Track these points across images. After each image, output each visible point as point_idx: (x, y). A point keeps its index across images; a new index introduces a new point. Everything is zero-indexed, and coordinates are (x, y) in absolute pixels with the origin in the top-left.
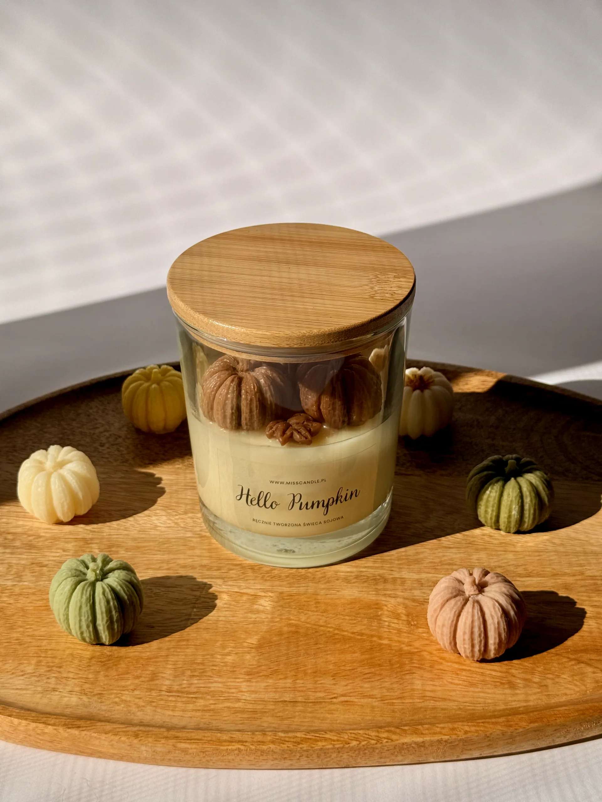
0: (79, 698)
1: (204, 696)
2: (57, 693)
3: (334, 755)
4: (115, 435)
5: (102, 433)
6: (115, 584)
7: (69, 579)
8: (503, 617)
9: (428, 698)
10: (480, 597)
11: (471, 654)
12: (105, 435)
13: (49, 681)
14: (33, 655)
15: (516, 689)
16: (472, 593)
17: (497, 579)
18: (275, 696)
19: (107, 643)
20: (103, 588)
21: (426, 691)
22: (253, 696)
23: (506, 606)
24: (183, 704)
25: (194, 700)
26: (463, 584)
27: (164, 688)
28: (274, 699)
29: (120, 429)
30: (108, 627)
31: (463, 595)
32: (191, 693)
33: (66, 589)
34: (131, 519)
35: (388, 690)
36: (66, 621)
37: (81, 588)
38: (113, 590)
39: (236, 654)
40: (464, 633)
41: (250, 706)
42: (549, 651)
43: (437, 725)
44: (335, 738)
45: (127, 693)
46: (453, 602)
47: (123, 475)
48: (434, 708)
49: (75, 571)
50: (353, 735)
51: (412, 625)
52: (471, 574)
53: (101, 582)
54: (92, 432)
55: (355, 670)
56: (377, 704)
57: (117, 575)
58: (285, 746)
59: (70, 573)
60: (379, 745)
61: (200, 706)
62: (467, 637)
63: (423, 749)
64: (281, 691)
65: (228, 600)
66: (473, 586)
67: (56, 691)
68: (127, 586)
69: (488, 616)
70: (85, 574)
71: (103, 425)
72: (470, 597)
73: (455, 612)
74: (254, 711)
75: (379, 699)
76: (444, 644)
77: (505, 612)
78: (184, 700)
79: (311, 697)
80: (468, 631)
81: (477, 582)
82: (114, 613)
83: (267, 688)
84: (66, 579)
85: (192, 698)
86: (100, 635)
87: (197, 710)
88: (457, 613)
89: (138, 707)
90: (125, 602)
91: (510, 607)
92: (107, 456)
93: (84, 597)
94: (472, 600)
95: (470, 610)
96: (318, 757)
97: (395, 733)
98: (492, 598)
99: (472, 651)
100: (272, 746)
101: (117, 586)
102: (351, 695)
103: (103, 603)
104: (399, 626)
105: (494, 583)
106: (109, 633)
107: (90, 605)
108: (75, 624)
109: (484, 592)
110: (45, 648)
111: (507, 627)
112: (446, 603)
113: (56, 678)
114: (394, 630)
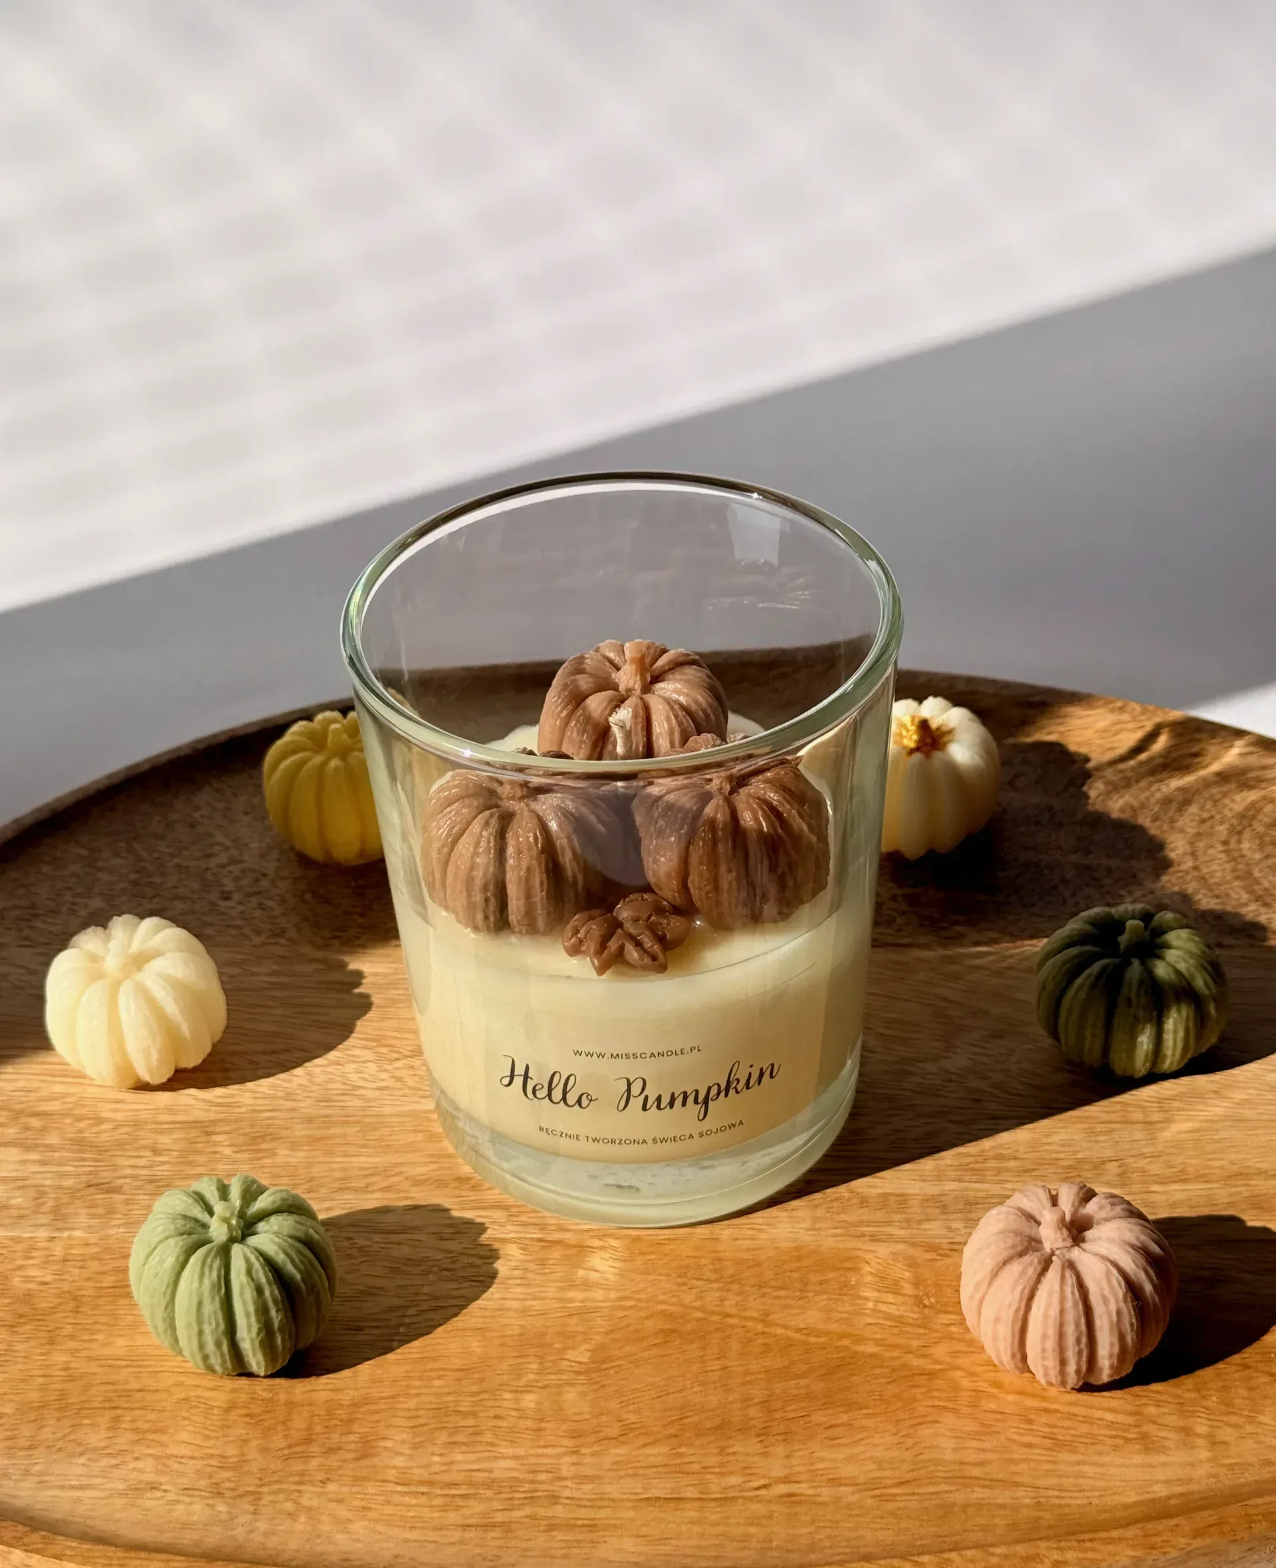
0: (208, 1505)
1: (481, 1491)
2: (158, 1494)
4: (254, 871)
5: (223, 866)
6: (272, 1250)
7: (172, 1242)
8: (1129, 1300)
9: (968, 1481)
10: (1076, 1254)
11: (1059, 1379)
12: (230, 872)
13: (139, 1465)
14: (102, 1405)
15: (1159, 1453)
16: (1060, 1244)
17: (1112, 1210)
18: (633, 1488)
19: (262, 1374)
20: (247, 1260)
21: (964, 1464)
22: (587, 1487)
23: (1135, 1274)
24: (435, 1512)
25: (460, 1502)
26: (1039, 1224)
27: (392, 1474)
28: (631, 1493)
29: (262, 856)
30: (262, 1343)
31: (1037, 1250)
32: (450, 1485)
33: (165, 1264)
34: (298, 1071)
35: (881, 1463)
36: (169, 1331)
37: (199, 1263)
38: (269, 1263)
39: (544, 1387)
40: (1044, 1337)
41: (581, 1513)
42: (1229, 1360)
45: (312, 1489)
46: (1016, 1267)
47: (276, 967)
48: (982, 1506)
49: (183, 1222)
51: (925, 1306)
52: (1055, 1201)
53: (241, 1246)
54: (202, 864)
55: (808, 1419)
56: (856, 1498)
57: (276, 1228)
59: (172, 1227)
61: (471, 1516)
62: (1051, 1344)
64: (646, 1475)
65: (522, 1261)
66: (1060, 1229)
67: (156, 1489)
68: (299, 1252)
69: (1095, 1299)
70: (205, 1226)
71: (227, 849)
72: (1053, 1254)
73: (1022, 1291)
74: (590, 1526)
75: (860, 1487)
76: (998, 1356)
77: (1132, 1288)
78: (436, 1501)
79: (714, 1488)
80: (1052, 1333)
81: (1068, 1218)
82: (273, 1312)
83: (616, 1467)
84: (164, 1240)
85: (454, 1496)
86: (246, 1359)
87: (466, 1527)
88: (1027, 1292)
89: (337, 1520)
90: (298, 1287)
91: (1142, 1276)
92: (239, 923)
93: (207, 1282)
94: (1059, 1261)
95: (1056, 1286)
98: (1102, 1257)
99: (1062, 1372)
101: (277, 1253)
102: (800, 1479)
103: (249, 1294)
104: (898, 1310)
105: (1107, 1220)
106: (265, 1355)
107: (221, 1299)
108: (190, 1340)
109: (1083, 1241)
110: (127, 1387)
111: (1137, 1319)
112: (1001, 1268)
113: (155, 1457)
114: (886, 1319)
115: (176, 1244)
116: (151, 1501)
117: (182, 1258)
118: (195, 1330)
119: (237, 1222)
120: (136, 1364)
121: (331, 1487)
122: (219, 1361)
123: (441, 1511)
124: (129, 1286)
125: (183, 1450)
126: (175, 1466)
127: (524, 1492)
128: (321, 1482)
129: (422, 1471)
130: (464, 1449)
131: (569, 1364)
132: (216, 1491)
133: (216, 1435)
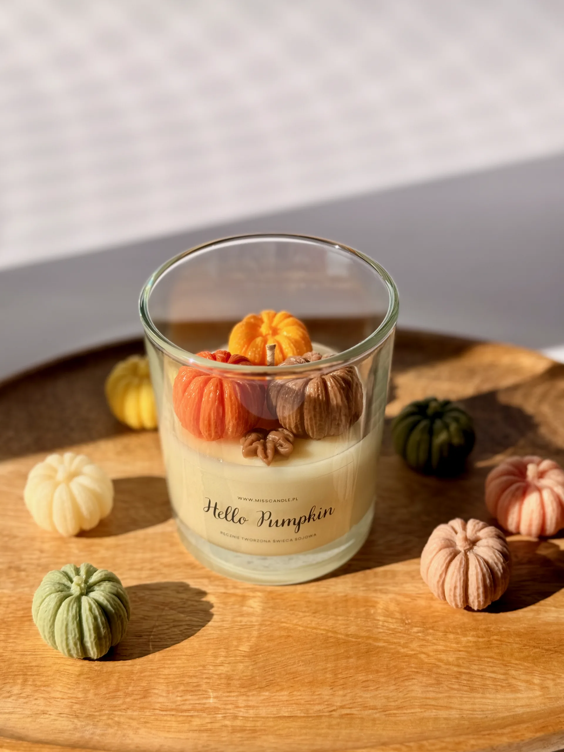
0: (71, 721)
1: (200, 714)
2: (47, 716)
6: (101, 598)
7: (53, 595)
9: (429, 707)
13: (37, 702)
14: (19, 673)
18: (273, 711)
19: (95, 659)
20: (90, 604)
21: (427, 699)
22: (251, 712)
24: (179, 724)
25: (189, 718)
27: (158, 706)
28: (272, 714)
30: (96, 644)
32: (186, 711)
33: (50, 606)
35: (388, 699)
37: (67, 605)
38: (100, 606)
39: (229, 663)
45: (120, 713)
49: (58, 586)
51: (406, 624)
53: (86, 597)
55: (353, 678)
56: (378, 715)
57: (103, 589)
59: (53, 588)
64: (278, 705)
65: (217, 603)
67: (46, 714)
68: (114, 600)
70: (69, 588)
74: (253, 730)
78: (179, 719)
79: (311, 711)
82: (102, 629)
83: (264, 701)
84: (49, 594)
86: (88, 651)
87: (193, 731)
89: (132, 728)
93: (70, 614)
101: (103, 600)
102: (351, 706)
103: (91, 620)
104: (393, 625)
106: (97, 649)
107: (77, 623)
108: (62, 641)
110: (31, 665)
113: (45, 698)
114: (388, 630)
115: (56, 597)
116: (43, 720)
117: (58, 604)
118: (65, 637)
119: (85, 586)
120: (34, 653)
121: (129, 713)
122: (76, 652)
123: (182, 723)
124: (31, 616)
125: (58, 695)
126: (55, 703)
127: (222, 714)
128: (124, 710)
129: (172, 704)
130: (191, 693)
131: (240, 652)
132: (74, 714)
133: (73, 687)
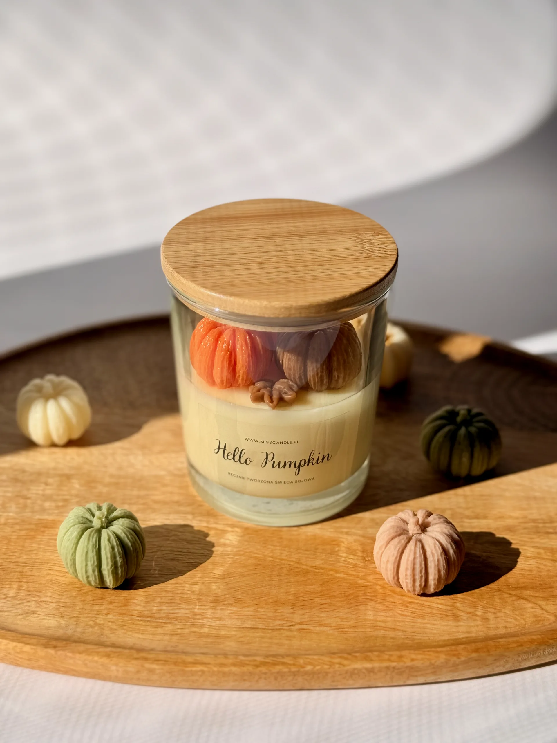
1: (173, 621)
2: (36, 615)
3: (290, 678)
6: (120, 532)
7: (77, 526)
8: (443, 555)
9: (378, 628)
10: (423, 536)
11: (412, 588)
13: (29, 604)
15: (459, 621)
16: (416, 532)
17: (439, 520)
19: (111, 587)
20: (109, 535)
21: (377, 621)
22: (218, 622)
23: (447, 545)
24: (152, 628)
26: (408, 524)
30: (112, 571)
31: (406, 534)
33: (73, 536)
35: (342, 619)
36: (73, 565)
38: (118, 537)
39: (203, 583)
40: (407, 569)
41: (214, 632)
43: (386, 653)
44: (291, 662)
45: (101, 617)
46: (396, 540)
48: (384, 637)
49: (81, 519)
50: (308, 660)
51: (366, 561)
52: (415, 515)
55: (313, 601)
56: (331, 632)
57: (121, 523)
58: (245, 669)
59: (77, 520)
60: (331, 670)
61: (168, 630)
62: (409, 572)
63: (372, 674)
64: (243, 619)
66: (416, 526)
68: (131, 534)
69: (429, 554)
72: (413, 536)
73: (399, 549)
75: (333, 628)
76: (388, 578)
77: (445, 551)
78: (153, 624)
80: (410, 567)
81: (420, 522)
82: (118, 558)
83: (230, 615)
84: (74, 525)
85: (161, 622)
86: (105, 579)
87: (165, 634)
90: (129, 548)
91: (449, 546)
93: (91, 543)
94: (415, 538)
95: (413, 548)
96: (276, 679)
97: (346, 659)
98: (433, 538)
99: (414, 586)
100: (234, 669)
102: (308, 623)
105: (436, 524)
106: (113, 577)
108: (82, 568)
109: (426, 531)
110: (26, 574)
111: (446, 564)
112: (391, 540)
113: (36, 601)
114: (349, 564)
115: (79, 527)
116: (33, 619)
117: (80, 533)
118: (85, 564)
119: (105, 521)
121: (109, 616)
123: (156, 628)
127: (191, 622)
128: (106, 614)
129: (148, 612)
130: (167, 605)
131: (214, 574)
132: (61, 615)
133: (62, 594)
